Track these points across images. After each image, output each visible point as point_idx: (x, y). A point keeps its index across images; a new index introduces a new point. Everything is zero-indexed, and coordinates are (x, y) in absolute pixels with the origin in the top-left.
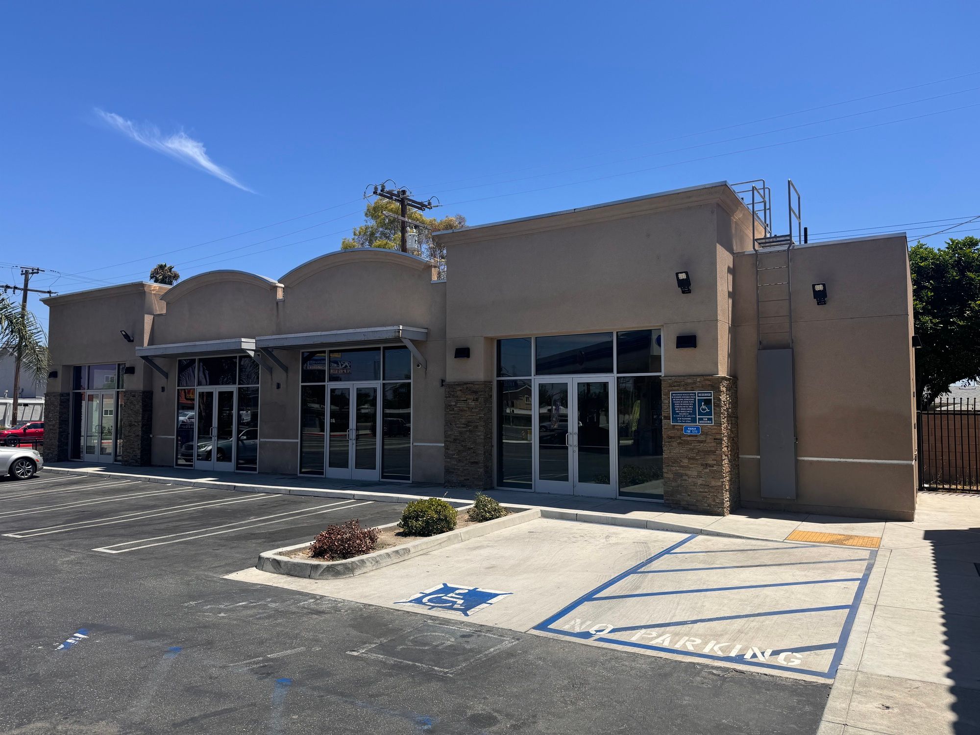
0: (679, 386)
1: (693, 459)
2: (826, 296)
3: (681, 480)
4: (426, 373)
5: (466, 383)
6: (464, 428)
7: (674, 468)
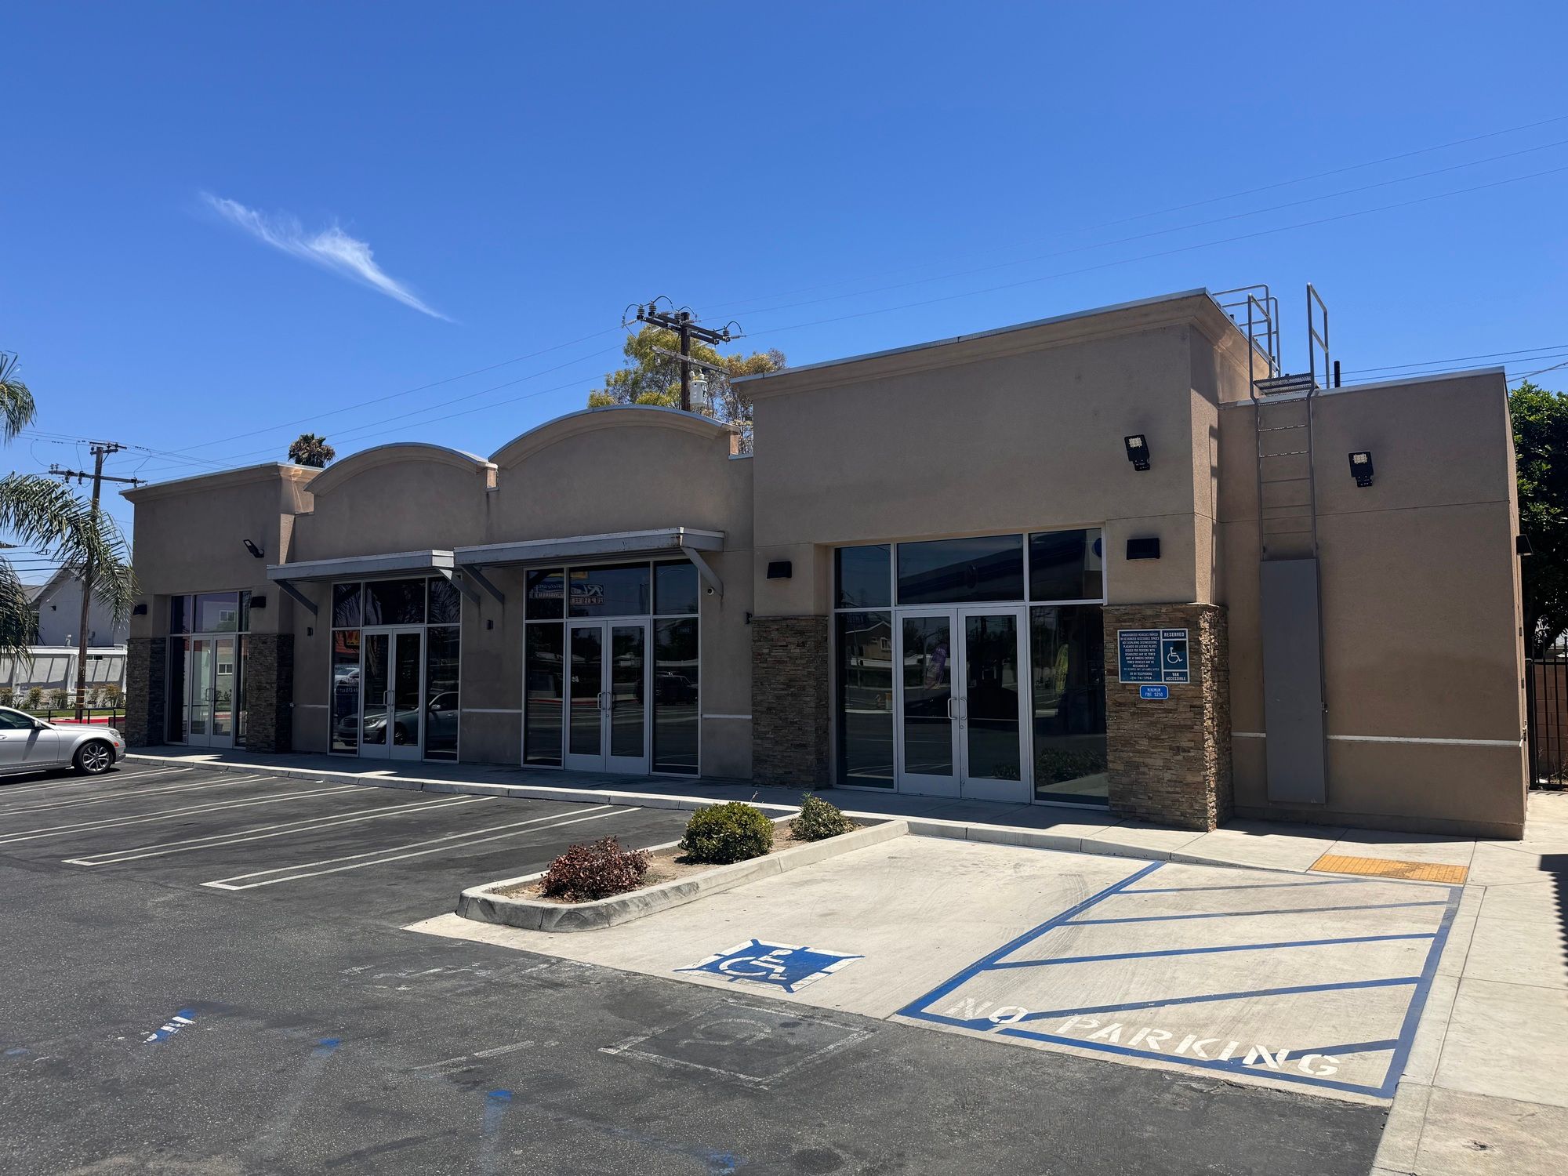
0: (1132, 620)
1: (1157, 739)
2: (1372, 473)
3: (1138, 774)
4: (722, 604)
5: (785, 619)
6: (782, 689)
7: (1124, 755)
